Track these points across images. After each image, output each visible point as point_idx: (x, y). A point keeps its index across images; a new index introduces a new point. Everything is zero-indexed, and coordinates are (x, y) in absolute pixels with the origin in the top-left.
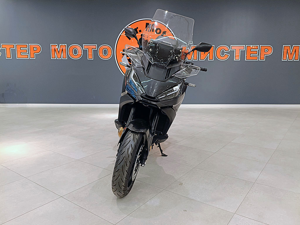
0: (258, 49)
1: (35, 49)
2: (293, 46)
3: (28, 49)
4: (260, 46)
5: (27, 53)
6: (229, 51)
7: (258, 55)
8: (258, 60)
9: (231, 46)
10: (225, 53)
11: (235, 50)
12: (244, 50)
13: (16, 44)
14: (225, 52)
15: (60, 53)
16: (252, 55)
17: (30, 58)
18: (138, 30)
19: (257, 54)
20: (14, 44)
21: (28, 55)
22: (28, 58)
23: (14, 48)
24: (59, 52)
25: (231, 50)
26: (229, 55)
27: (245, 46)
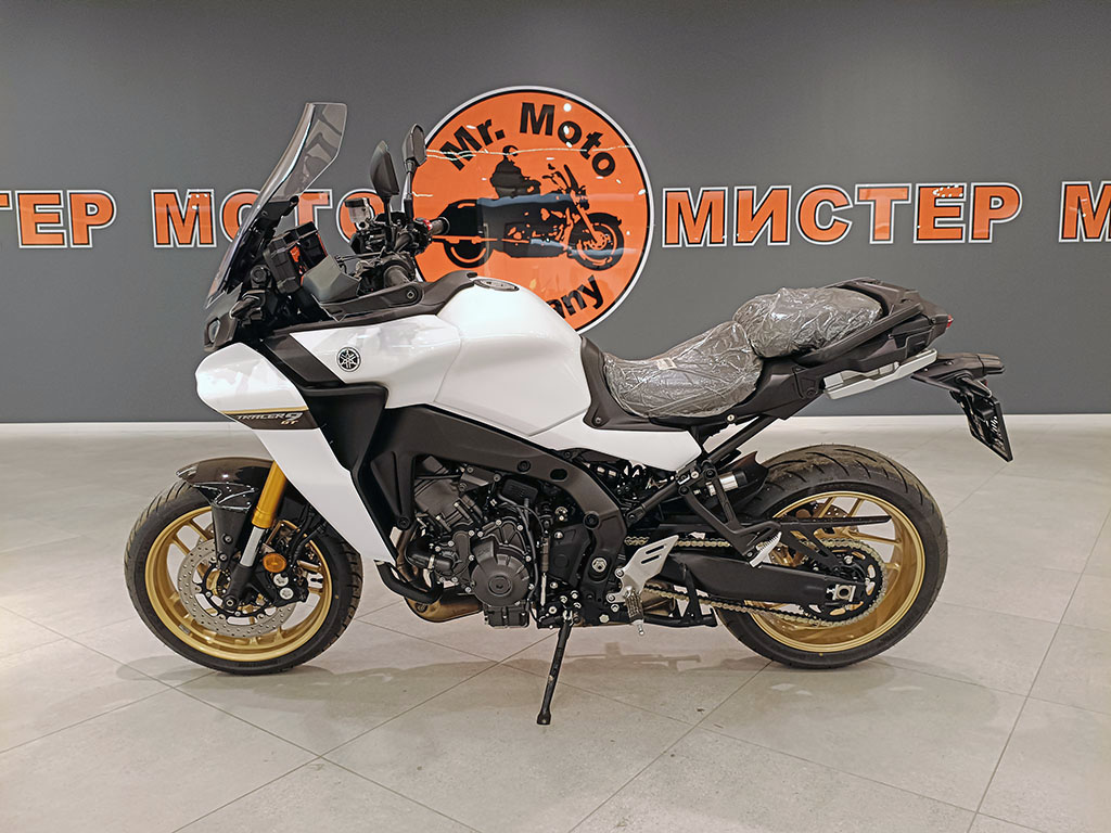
0: (964, 199)
1: (92, 209)
2: (1103, 183)
3: (65, 210)
4: (973, 185)
5: (62, 225)
6: (851, 206)
7: (966, 221)
8: (963, 241)
9: (857, 186)
10: (833, 217)
11: (872, 203)
12: (910, 202)
13: (17, 192)
14: (836, 214)
15: (189, 224)
16: (939, 222)
17: (72, 246)
18: (492, 131)
19: (961, 219)
20: (9, 192)
21: (64, 231)
22: (66, 246)
23: (11, 208)
24: (183, 221)
25: (856, 203)
26: (851, 223)
27: (910, 185)
